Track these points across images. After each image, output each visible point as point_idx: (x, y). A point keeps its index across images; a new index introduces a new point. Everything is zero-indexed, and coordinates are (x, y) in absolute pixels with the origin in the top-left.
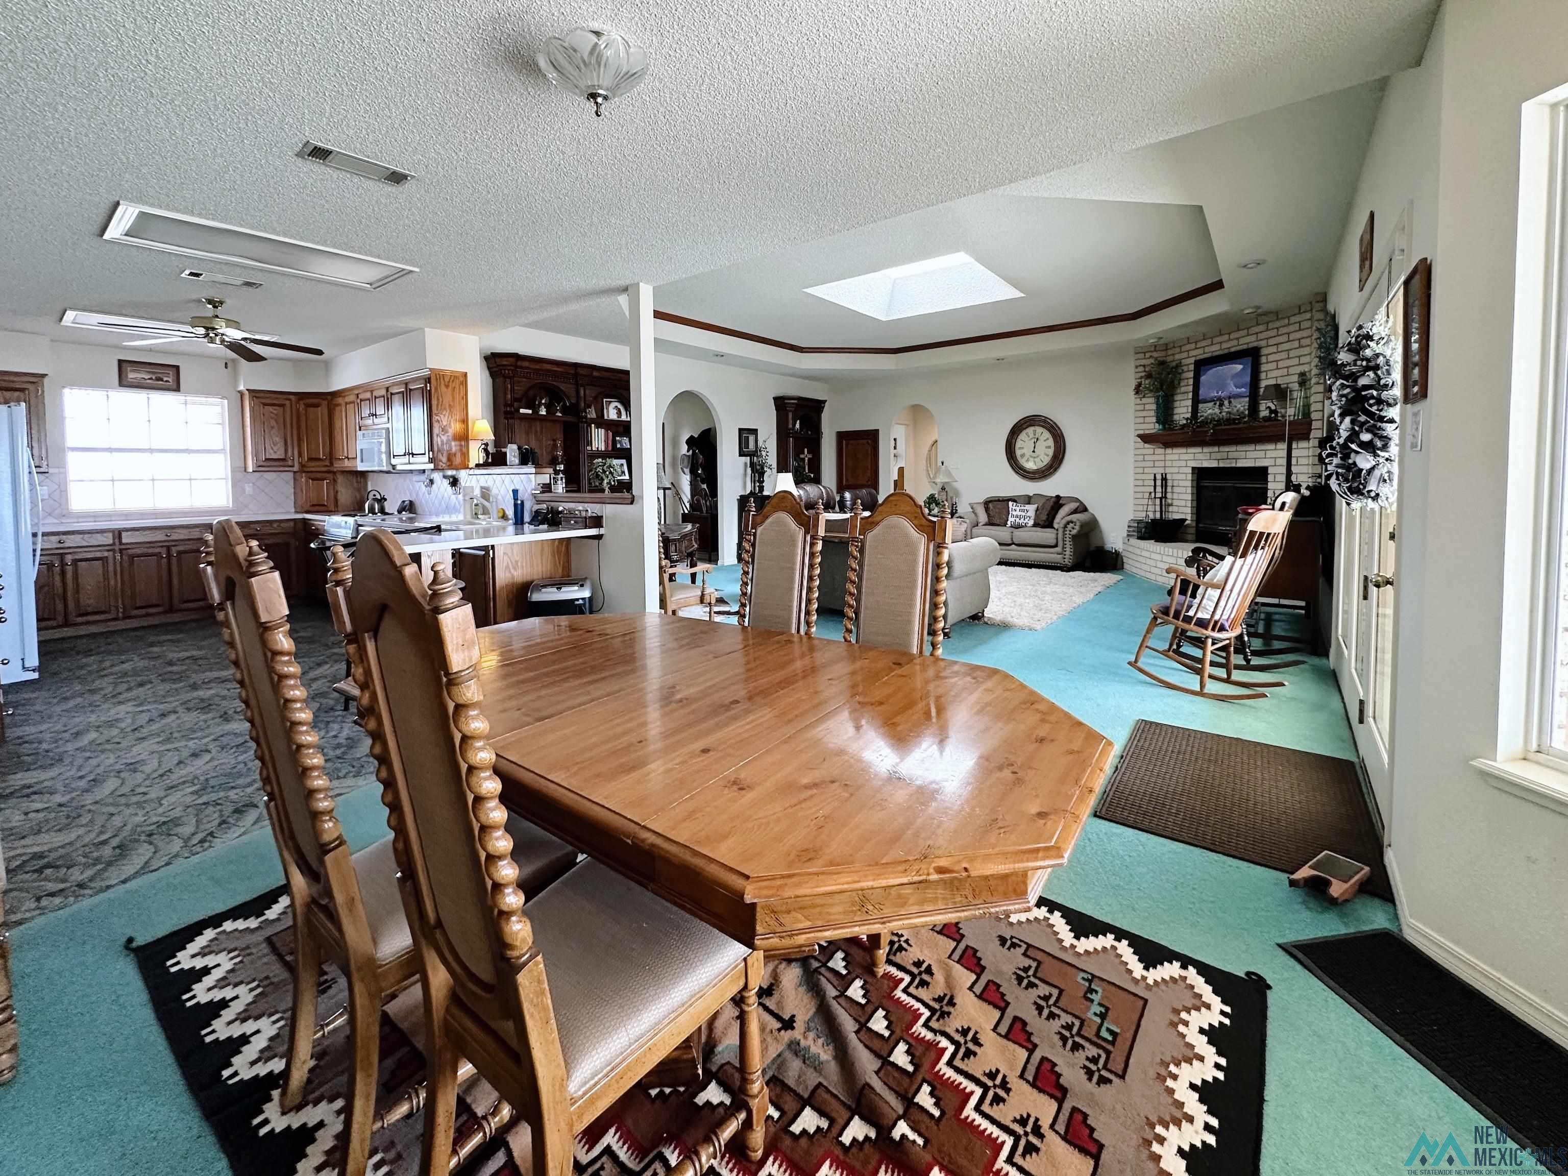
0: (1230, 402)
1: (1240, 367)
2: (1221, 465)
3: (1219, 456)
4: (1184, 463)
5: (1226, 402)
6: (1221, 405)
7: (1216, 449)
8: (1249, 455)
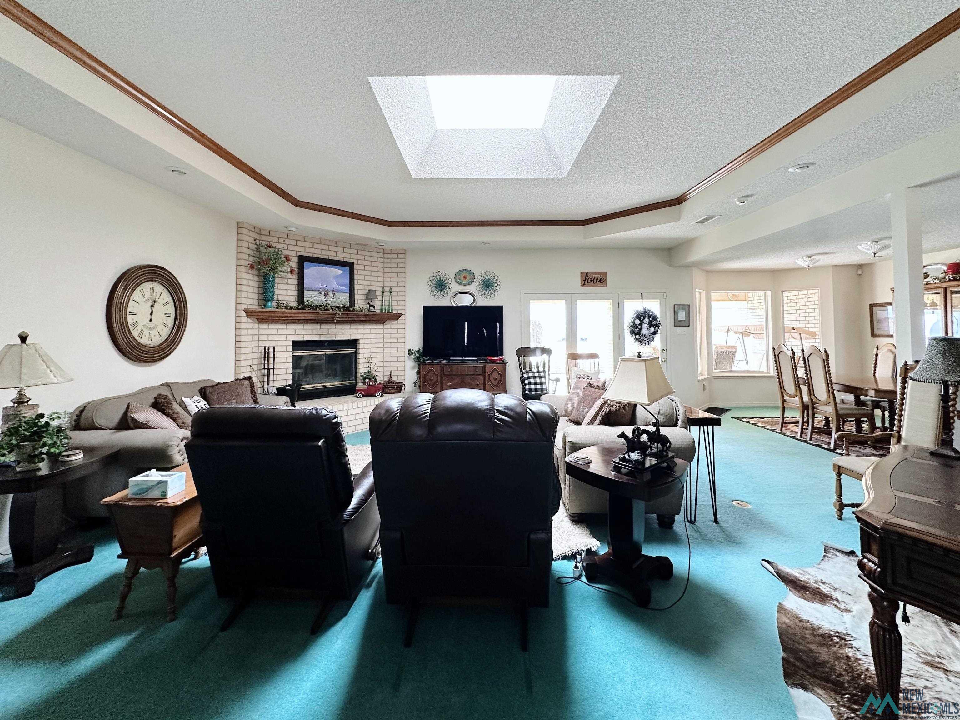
0: (334, 294)
1: (341, 272)
2: (323, 338)
3: (320, 332)
4: (283, 338)
5: (331, 294)
6: (326, 295)
7: (318, 326)
8: (346, 332)
